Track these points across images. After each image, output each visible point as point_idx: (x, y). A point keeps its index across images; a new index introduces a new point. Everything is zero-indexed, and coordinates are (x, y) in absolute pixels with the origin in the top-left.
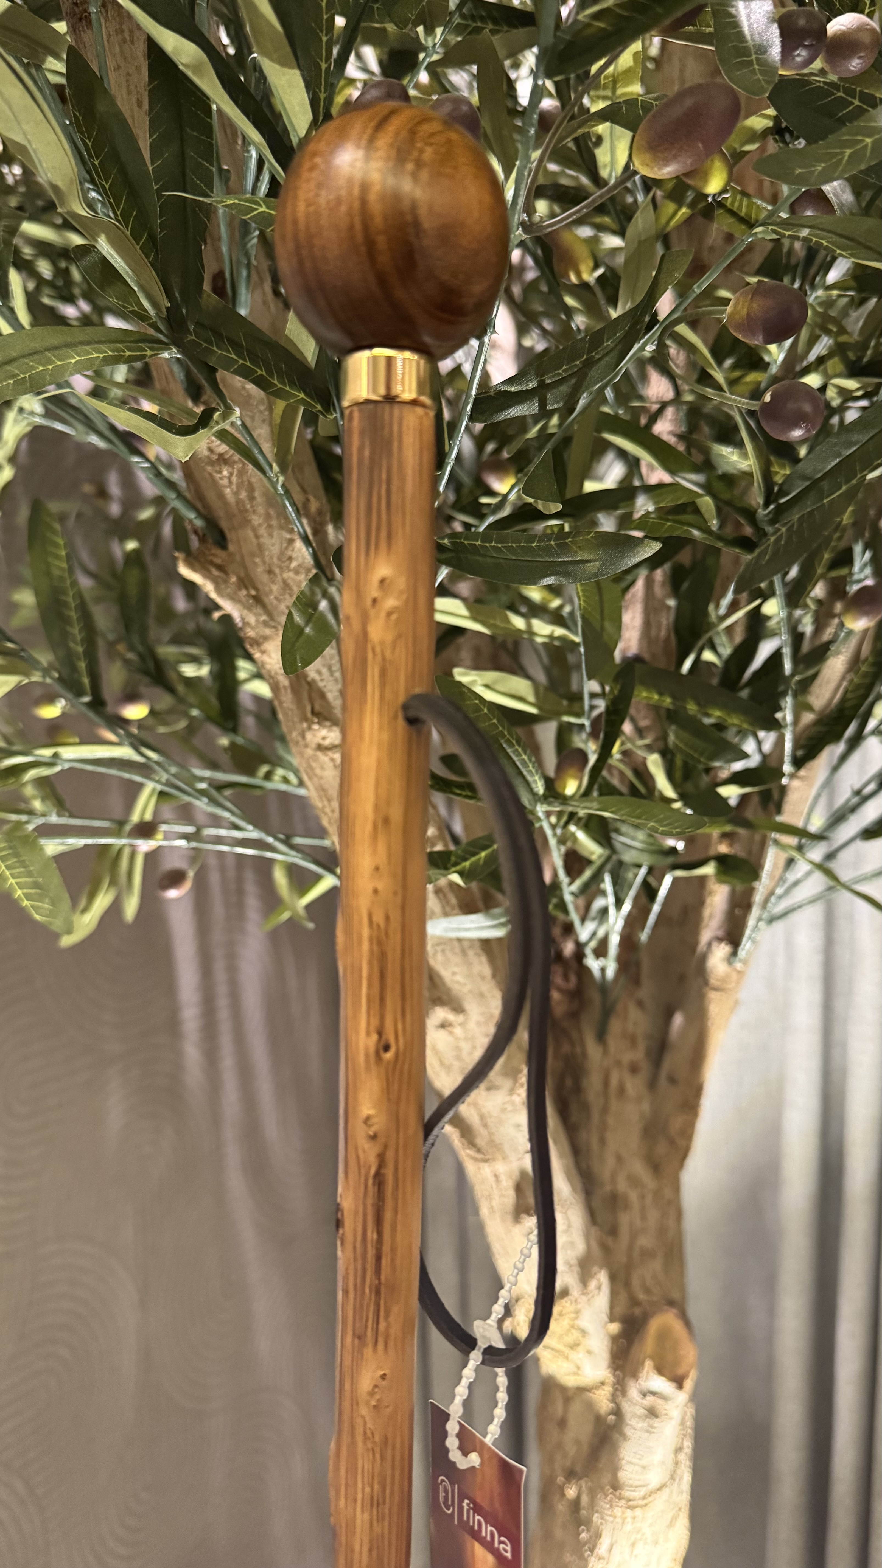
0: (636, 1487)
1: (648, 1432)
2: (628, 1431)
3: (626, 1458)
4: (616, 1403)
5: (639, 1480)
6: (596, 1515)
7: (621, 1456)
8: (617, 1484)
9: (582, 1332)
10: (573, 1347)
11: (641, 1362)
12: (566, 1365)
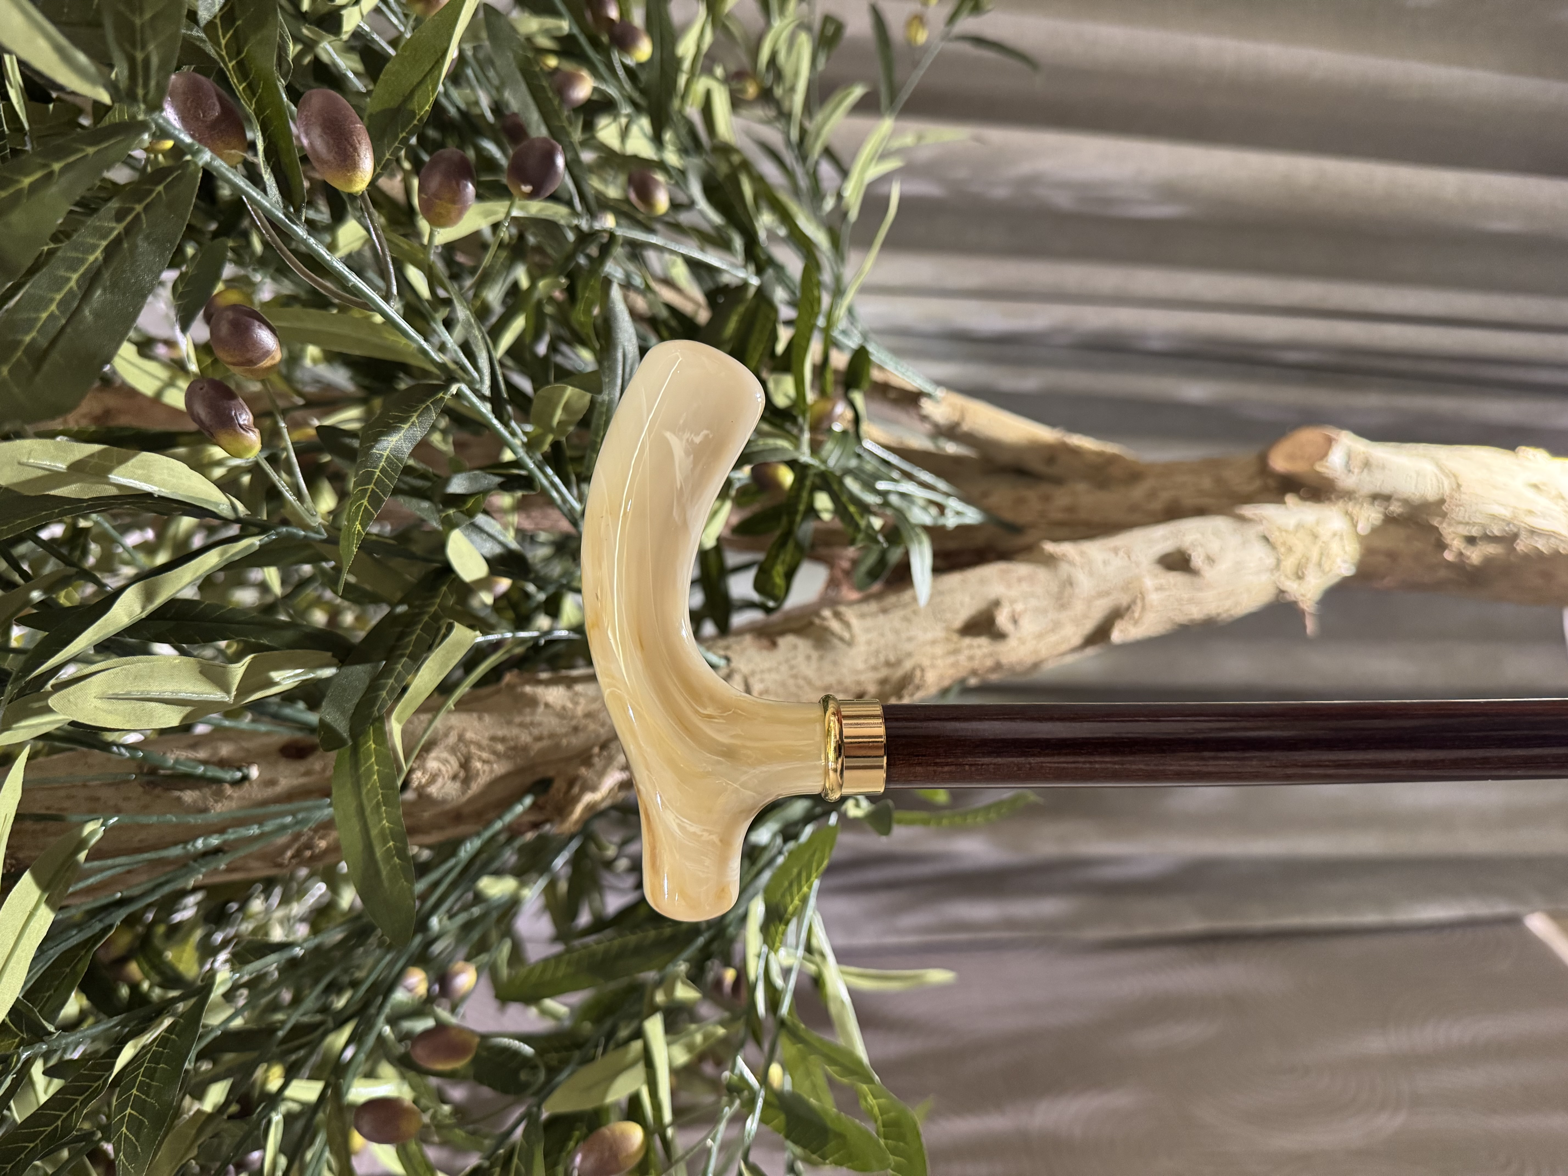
1: (1385, 470)
2: (1387, 488)
4: (1366, 500)
8: (1442, 501)
9: (1299, 526)
10: (1315, 536)
11: (1319, 475)
12: (1335, 547)
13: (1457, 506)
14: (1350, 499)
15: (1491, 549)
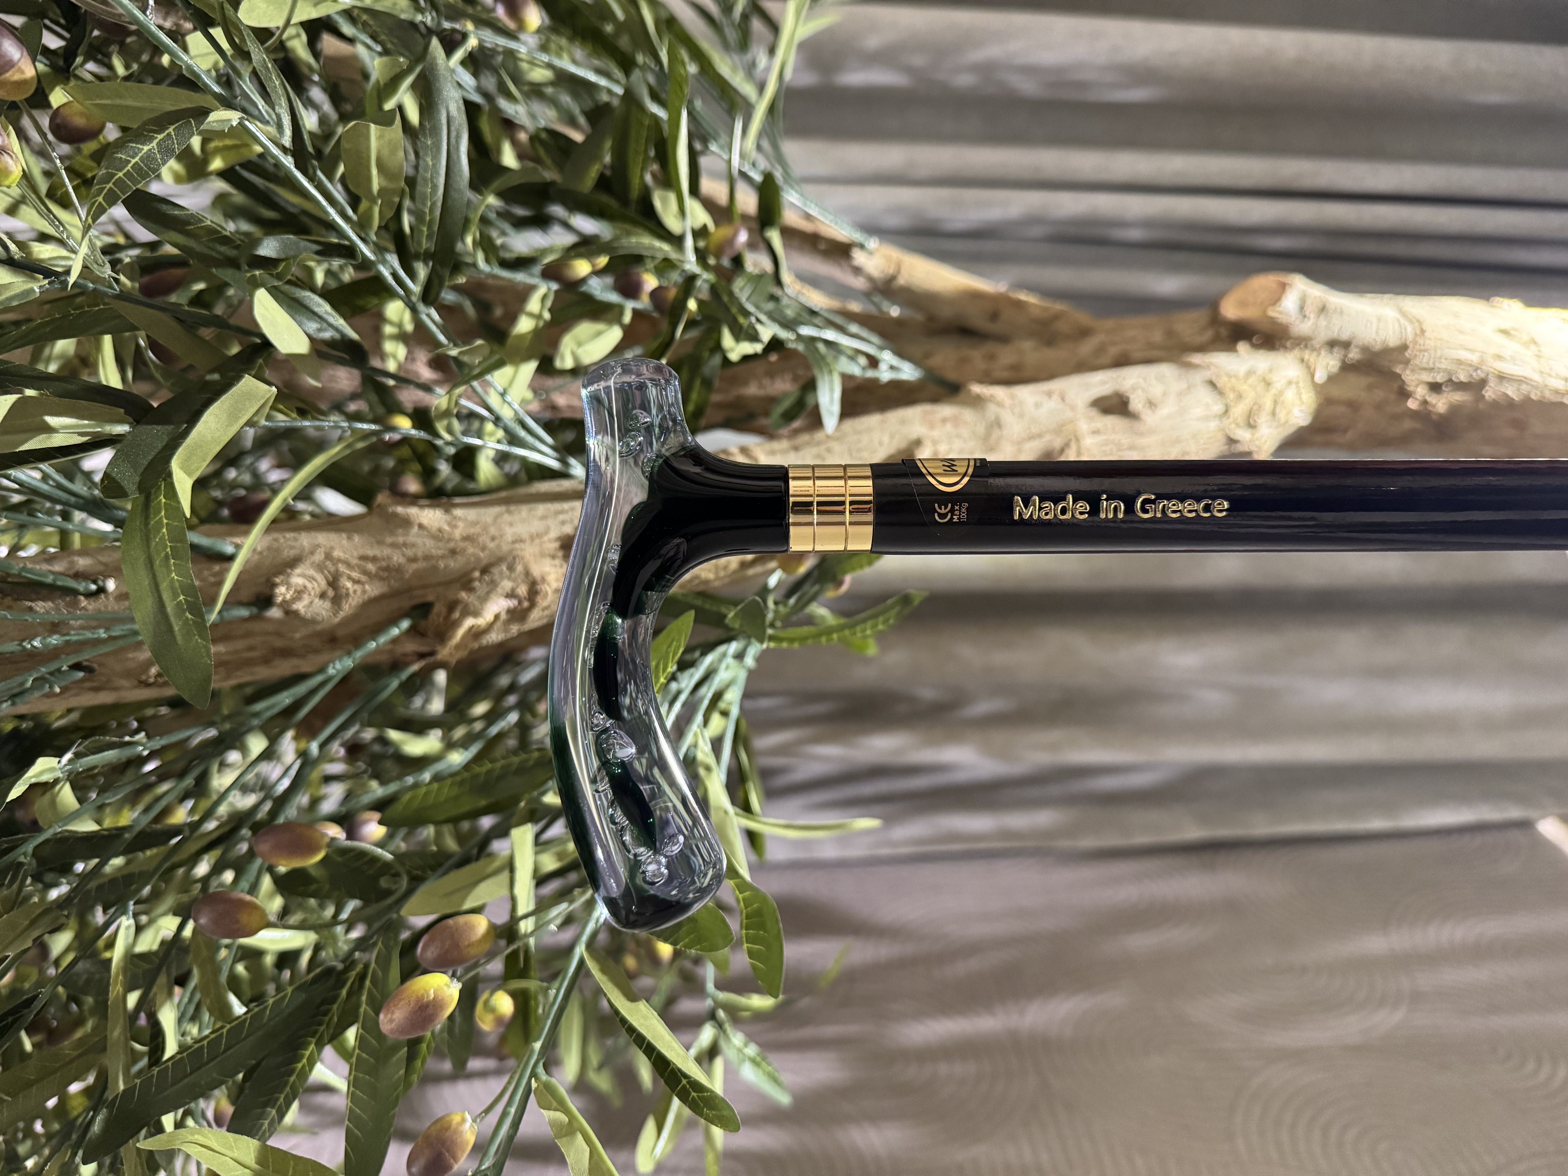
0: (1401, 328)
1: (1342, 315)
2: (1346, 334)
3: (1374, 336)
4: (1322, 347)
5: (1396, 328)
6: (1439, 365)
8: (1404, 347)
9: (1250, 373)
10: (1268, 384)
11: (1273, 321)
12: (1290, 395)
13: (1420, 351)
14: (1306, 346)
15: (1458, 397)
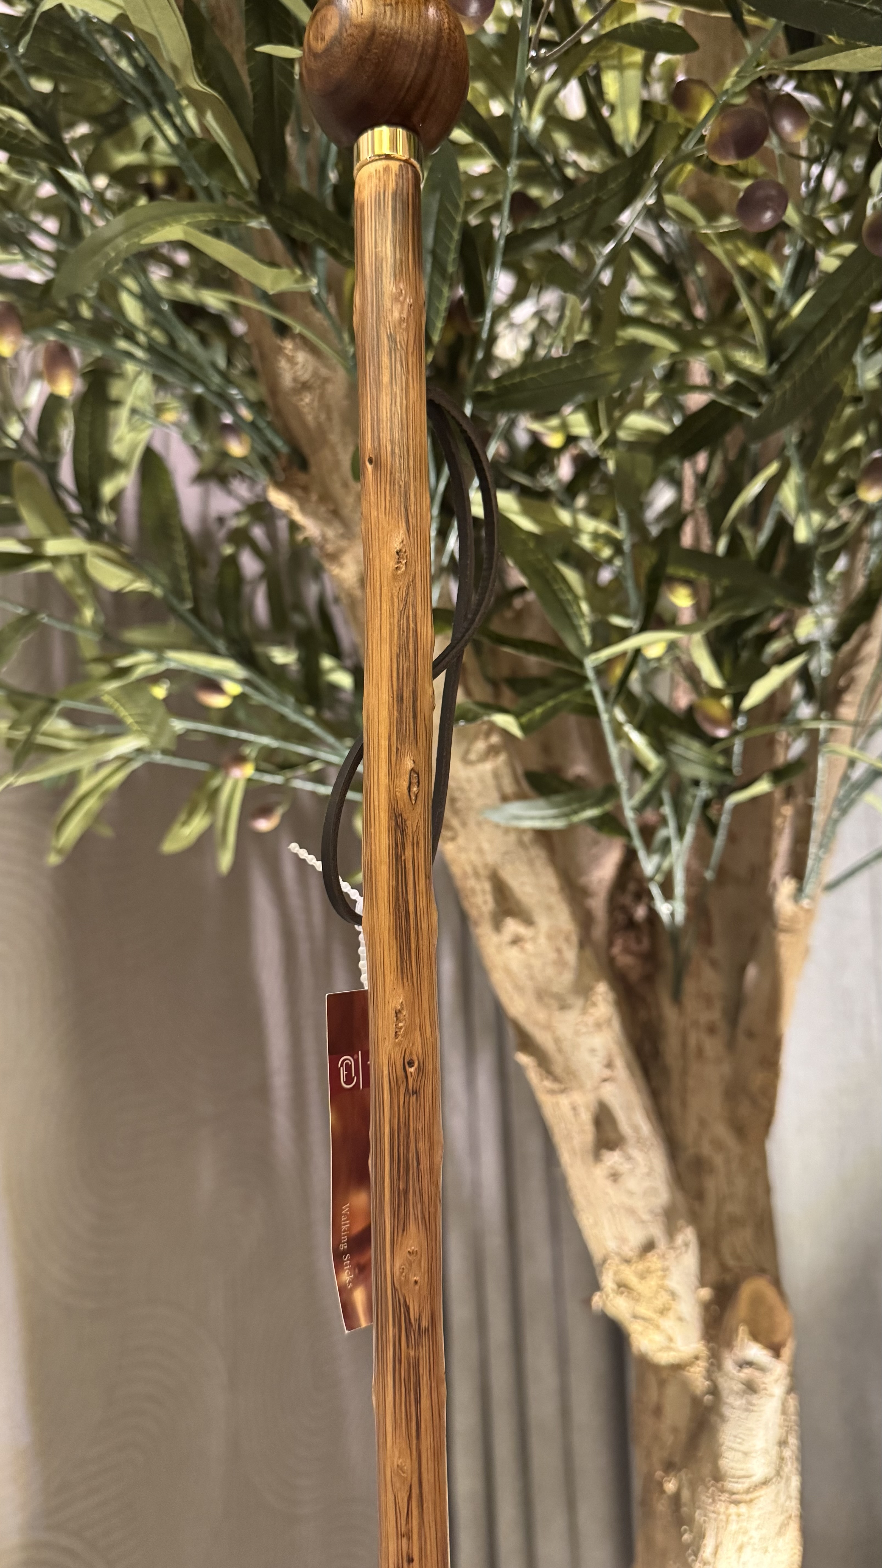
0: (739, 1477)
1: (747, 1410)
2: (726, 1411)
3: (727, 1443)
4: (712, 1380)
5: (742, 1469)
6: (698, 1512)
7: (721, 1441)
9: (672, 1294)
10: (663, 1313)
11: (733, 1330)
12: (659, 1338)
13: (713, 1495)
14: (711, 1364)
